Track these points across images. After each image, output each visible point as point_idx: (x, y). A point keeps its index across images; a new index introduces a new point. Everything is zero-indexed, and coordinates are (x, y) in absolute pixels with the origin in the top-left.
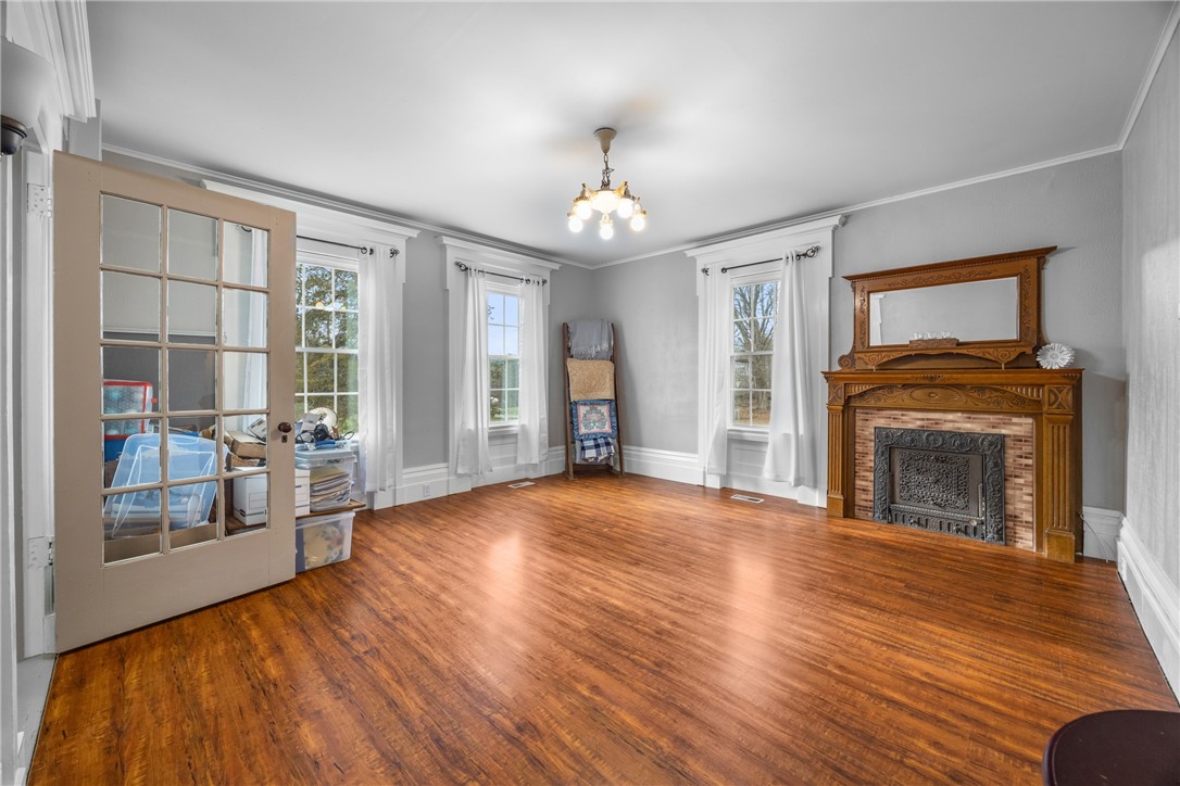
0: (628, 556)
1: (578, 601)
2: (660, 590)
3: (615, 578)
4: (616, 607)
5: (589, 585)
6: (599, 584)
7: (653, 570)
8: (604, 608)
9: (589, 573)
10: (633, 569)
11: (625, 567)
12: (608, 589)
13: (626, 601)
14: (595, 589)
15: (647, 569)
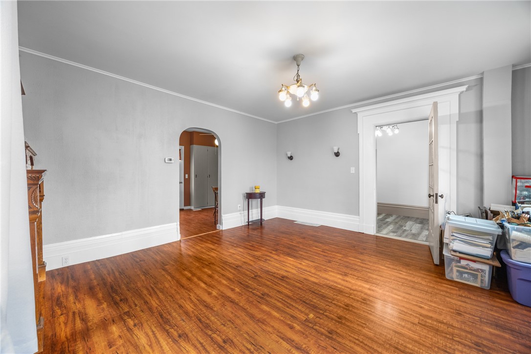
0: (288, 283)
1: (305, 259)
2: (273, 263)
3: (293, 269)
4: (290, 257)
5: (303, 266)
6: (300, 266)
7: (275, 273)
8: (294, 257)
9: (306, 271)
10: (285, 274)
11: (290, 275)
12: (295, 264)
13: (288, 259)
14: (301, 264)
15: (278, 274)
